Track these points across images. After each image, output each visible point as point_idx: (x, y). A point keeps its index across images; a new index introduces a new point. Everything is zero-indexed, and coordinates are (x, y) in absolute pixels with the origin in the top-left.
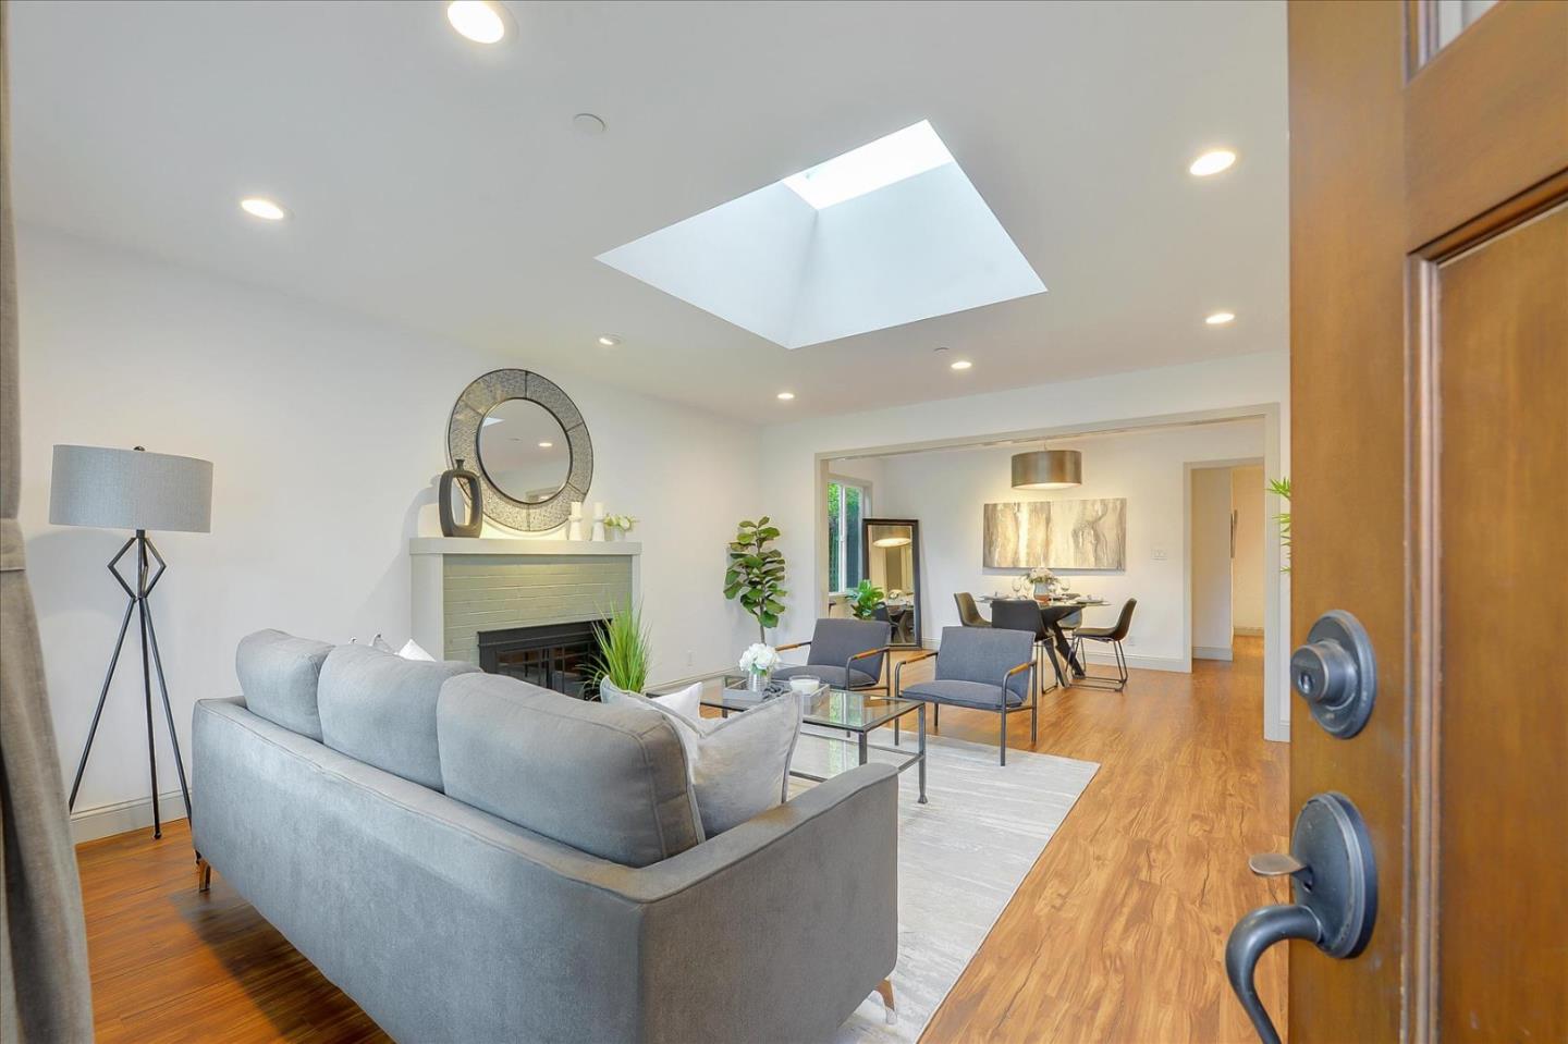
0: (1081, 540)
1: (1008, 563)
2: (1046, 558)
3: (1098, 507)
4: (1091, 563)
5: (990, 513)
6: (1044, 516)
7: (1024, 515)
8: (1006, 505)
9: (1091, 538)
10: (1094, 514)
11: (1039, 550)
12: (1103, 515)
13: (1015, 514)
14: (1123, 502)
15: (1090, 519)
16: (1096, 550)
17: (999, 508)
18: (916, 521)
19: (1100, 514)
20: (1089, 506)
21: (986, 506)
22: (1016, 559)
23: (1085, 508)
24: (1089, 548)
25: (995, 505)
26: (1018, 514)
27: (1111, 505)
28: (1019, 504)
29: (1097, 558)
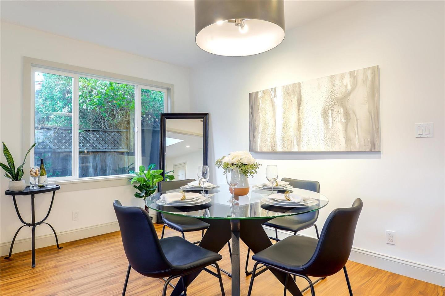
0: (330, 121)
1: (267, 148)
2: (299, 142)
3: (347, 81)
4: (341, 146)
5: (253, 98)
6: (296, 98)
7: (279, 100)
8: (264, 92)
9: (341, 117)
10: (343, 89)
11: (292, 132)
12: (353, 89)
13: (271, 99)
14: (376, 71)
15: (339, 95)
16: (346, 131)
17: (260, 94)
18: (206, 115)
19: (349, 87)
20: (338, 82)
21: (250, 95)
22: (274, 145)
23: (333, 84)
24: (340, 127)
25: (257, 93)
26: (275, 100)
27: (360, 77)
28: (275, 88)
29: (348, 140)
